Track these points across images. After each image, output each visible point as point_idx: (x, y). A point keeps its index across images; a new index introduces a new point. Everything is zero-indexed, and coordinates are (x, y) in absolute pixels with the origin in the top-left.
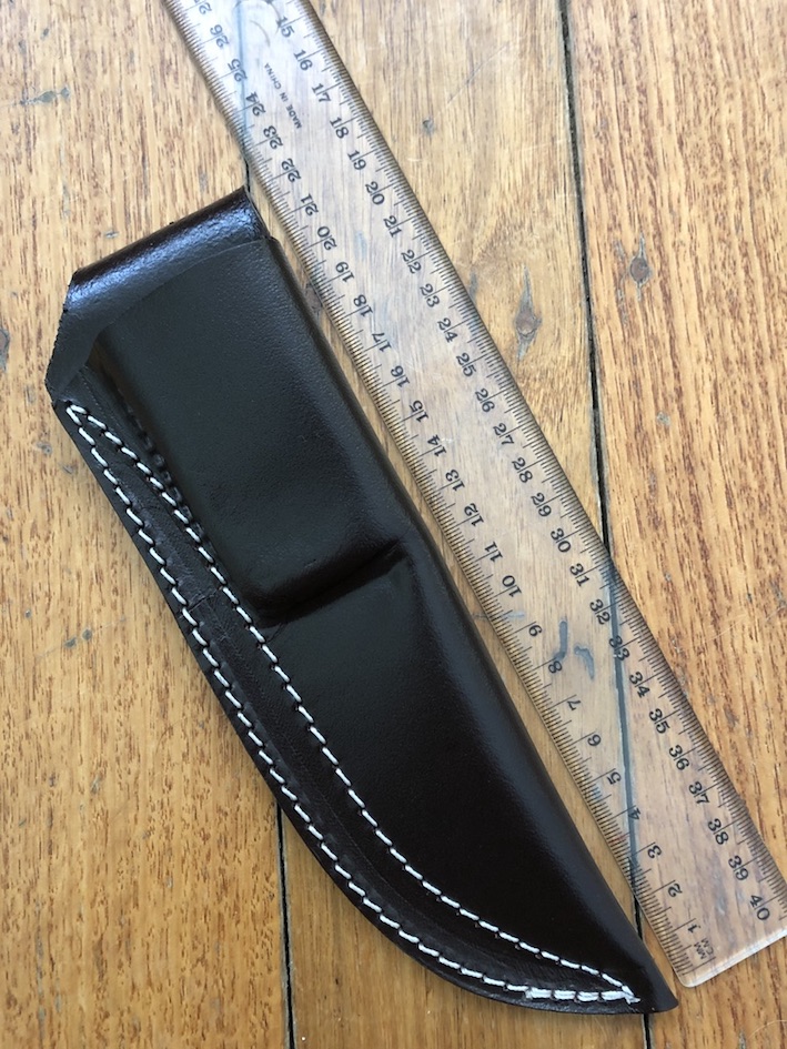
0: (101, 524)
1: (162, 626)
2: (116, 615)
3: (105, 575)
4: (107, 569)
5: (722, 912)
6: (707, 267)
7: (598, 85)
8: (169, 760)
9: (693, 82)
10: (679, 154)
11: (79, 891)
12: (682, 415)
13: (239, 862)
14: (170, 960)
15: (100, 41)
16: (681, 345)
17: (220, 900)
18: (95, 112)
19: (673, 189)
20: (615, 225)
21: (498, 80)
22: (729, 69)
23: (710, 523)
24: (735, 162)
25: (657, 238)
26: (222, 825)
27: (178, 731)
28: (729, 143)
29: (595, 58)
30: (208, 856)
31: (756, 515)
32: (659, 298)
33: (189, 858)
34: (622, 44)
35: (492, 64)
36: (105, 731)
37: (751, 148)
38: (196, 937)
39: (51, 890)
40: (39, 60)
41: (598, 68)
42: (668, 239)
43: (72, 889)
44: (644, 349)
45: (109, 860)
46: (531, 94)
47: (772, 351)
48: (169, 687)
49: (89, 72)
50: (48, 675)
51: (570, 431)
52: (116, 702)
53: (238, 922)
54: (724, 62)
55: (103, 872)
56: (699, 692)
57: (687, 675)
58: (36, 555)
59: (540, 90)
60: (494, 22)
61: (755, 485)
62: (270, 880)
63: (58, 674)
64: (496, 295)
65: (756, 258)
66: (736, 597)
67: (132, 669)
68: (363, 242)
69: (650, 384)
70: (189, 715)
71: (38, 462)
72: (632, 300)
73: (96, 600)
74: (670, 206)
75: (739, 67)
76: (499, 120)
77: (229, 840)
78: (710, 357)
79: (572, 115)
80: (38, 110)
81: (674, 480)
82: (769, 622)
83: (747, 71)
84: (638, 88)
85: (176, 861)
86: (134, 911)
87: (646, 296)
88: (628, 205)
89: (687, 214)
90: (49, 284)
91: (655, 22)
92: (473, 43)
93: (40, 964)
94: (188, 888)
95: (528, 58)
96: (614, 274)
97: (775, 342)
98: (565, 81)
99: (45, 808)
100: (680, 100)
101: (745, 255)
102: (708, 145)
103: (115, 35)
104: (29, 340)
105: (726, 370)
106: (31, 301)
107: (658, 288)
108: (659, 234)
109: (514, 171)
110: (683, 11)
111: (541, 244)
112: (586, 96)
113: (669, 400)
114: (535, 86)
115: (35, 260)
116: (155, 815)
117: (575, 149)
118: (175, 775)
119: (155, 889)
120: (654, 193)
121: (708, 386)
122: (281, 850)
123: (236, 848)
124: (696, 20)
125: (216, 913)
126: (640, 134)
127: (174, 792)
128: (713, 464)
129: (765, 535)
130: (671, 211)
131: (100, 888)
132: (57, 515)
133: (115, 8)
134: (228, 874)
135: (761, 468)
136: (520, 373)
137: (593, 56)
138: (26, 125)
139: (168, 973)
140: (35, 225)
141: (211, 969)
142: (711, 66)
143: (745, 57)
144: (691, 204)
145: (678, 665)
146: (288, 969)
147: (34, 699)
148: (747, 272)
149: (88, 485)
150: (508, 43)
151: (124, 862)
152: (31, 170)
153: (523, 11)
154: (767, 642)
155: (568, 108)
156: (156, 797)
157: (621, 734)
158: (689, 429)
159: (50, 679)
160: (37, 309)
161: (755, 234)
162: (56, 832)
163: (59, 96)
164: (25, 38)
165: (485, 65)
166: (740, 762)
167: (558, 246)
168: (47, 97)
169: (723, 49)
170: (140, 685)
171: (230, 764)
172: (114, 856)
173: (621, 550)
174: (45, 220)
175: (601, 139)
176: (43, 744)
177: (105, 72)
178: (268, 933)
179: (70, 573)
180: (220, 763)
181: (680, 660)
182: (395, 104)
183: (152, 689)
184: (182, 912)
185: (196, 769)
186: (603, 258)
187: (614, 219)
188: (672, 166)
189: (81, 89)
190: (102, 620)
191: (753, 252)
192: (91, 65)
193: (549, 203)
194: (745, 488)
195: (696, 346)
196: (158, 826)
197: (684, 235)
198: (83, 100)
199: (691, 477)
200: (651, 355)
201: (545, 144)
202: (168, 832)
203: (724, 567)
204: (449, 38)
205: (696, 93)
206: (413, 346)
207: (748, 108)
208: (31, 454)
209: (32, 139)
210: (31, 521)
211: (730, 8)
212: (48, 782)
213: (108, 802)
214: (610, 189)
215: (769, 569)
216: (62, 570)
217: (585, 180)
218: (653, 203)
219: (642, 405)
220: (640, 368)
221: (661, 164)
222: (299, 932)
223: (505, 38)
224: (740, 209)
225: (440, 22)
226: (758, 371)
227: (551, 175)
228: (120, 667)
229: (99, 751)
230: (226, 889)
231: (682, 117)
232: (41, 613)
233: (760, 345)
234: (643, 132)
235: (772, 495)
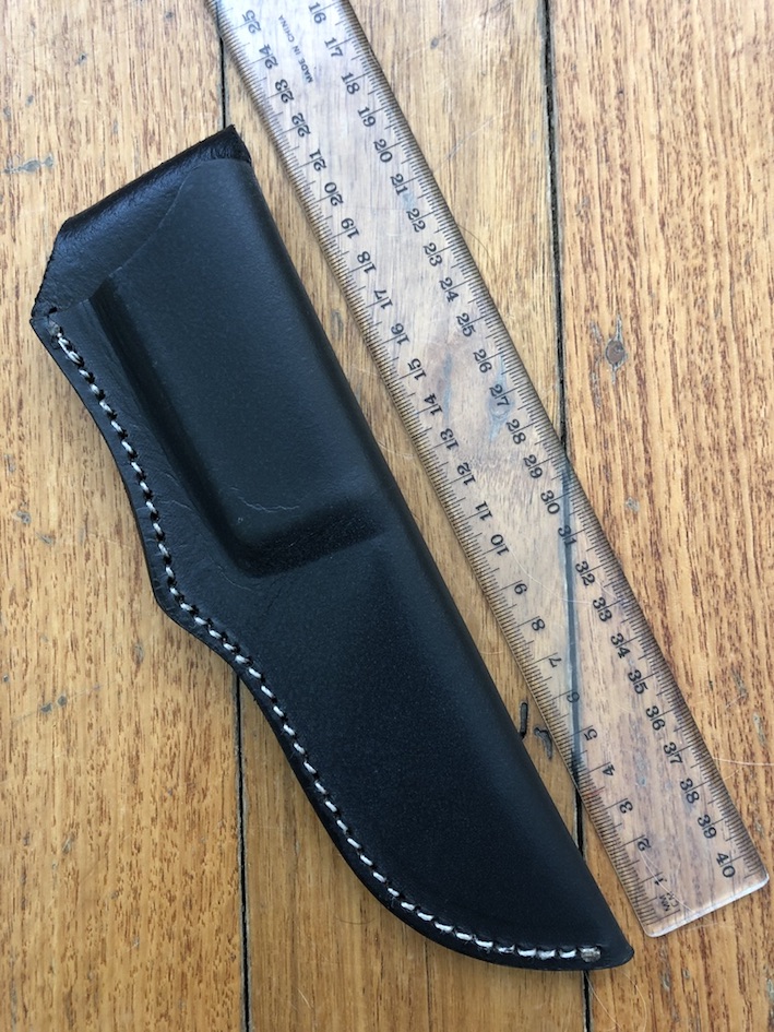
0: (76, 594)
1: (133, 695)
2: (91, 683)
3: (80, 643)
4: (82, 638)
5: (667, 988)
6: (684, 351)
7: (581, 162)
8: (139, 824)
9: (678, 162)
10: (660, 235)
11: (50, 946)
12: (651, 501)
13: (203, 923)
14: (135, 1014)
15: (84, 109)
16: (654, 430)
17: (183, 959)
18: (78, 183)
19: (653, 271)
20: (593, 306)
21: (480, 155)
22: (715, 149)
23: (674, 609)
24: (717, 244)
25: (634, 321)
26: (187, 888)
27: (147, 797)
28: (711, 223)
29: (579, 135)
30: (174, 917)
31: (721, 603)
32: (633, 382)
33: (156, 918)
34: (607, 120)
35: (475, 139)
36: (77, 794)
37: (734, 230)
38: (160, 994)
39: (24, 943)
40: (23, 128)
41: (582, 145)
42: (646, 321)
43: (44, 943)
44: (616, 433)
45: (79, 918)
46: (513, 171)
47: (746, 438)
48: (140, 753)
49: (73, 141)
50: (24, 738)
51: (539, 513)
52: (89, 767)
53: (200, 982)
54: (711, 140)
55: (72, 929)
56: (657, 777)
57: (646, 760)
58: (14, 622)
59: (522, 167)
60: (477, 94)
61: (721, 573)
62: (232, 942)
63: (33, 737)
64: (470, 375)
65: (734, 343)
66: (697, 684)
67: (105, 735)
68: (340, 322)
69: (621, 468)
70: (158, 783)
71: (18, 531)
72: (606, 383)
73: (71, 667)
74: (649, 288)
75: (725, 145)
76: (480, 197)
77: (194, 902)
78: (683, 443)
79: (554, 192)
80: (23, 180)
81: (640, 567)
82: (729, 710)
83: (734, 150)
84: (621, 166)
85: (142, 921)
86: (102, 967)
87: (621, 379)
88: (607, 286)
89: (664, 296)
90: (31, 355)
91: (641, 99)
92: (456, 117)
93: (14, 1010)
94: (153, 947)
95: (511, 134)
96: (589, 356)
97: (749, 429)
98: (548, 157)
99: (18, 866)
100: (663, 180)
101: (723, 339)
102: (689, 225)
103: (99, 103)
104: (10, 410)
105: (698, 457)
106: (13, 370)
107: (634, 372)
108: (636, 317)
109: (493, 249)
110: (671, 86)
111: (517, 326)
112: (569, 174)
113: (639, 485)
114: (517, 162)
115: (17, 330)
116: (124, 876)
117: (555, 226)
118: (144, 838)
119: (122, 947)
120: (633, 274)
121: (679, 473)
122: (244, 914)
123: (201, 910)
124: (683, 96)
125: (179, 970)
126: (621, 213)
127: (142, 855)
128: (680, 551)
129: (729, 623)
130: (650, 293)
131: (70, 943)
132: (35, 584)
133: (99, 76)
134: (192, 935)
135: (729, 557)
136: (492, 454)
137: (577, 132)
138: (10, 193)
139: (133, 1026)
140: (17, 296)
141: (174, 1024)
142: (697, 145)
143: (732, 135)
144: (670, 287)
145: (637, 750)
146: (248, 1027)
147: (11, 761)
148: (724, 357)
149: (65, 555)
150: (492, 117)
151: (93, 920)
152: (15, 240)
153: (507, 84)
154: (726, 729)
155: (549, 185)
156: (125, 858)
157: (576, 814)
158: (657, 514)
159: (26, 742)
160: (19, 379)
161: (734, 318)
162: (29, 890)
163: (43, 166)
164: (11, 104)
165: (467, 139)
166: (695, 847)
167: (533, 327)
168: (32, 167)
169: (709, 127)
170: (112, 752)
171: (196, 830)
172: (84, 914)
173: (586, 634)
174: (28, 290)
175: (582, 217)
176: (19, 806)
177: (88, 141)
178: (230, 993)
179: (47, 640)
180: (187, 828)
181: (639, 745)
182: (375, 175)
183: (123, 755)
184: (147, 969)
185: (164, 833)
186: (578, 341)
187: (592, 300)
188: (652, 247)
189: (65, 159)
190: (77, 688)
191: (731, 337)
192: (75, 134)
193: (526, 283)
194: (711, 575)
195: (669, 431)
196: (126, 887)
197: (662, 318)
198: (67, 170)
199: (658, 563)
200: (623, 440)
201: (526, 220)
202: (136, 893)
203: (687, 654)
204: (432, 111)
205: (680, 172)
206: (386, 427)
207: (733, 188)
208: (11, 523)
209: (16, 208)
210: (10, 589)
211: (720, 82)
212: (22, 841)
213: (79, 862)
214: (589, 269)
215: (732, 657)
216: (39, 638)
217: (564, 260)
218: (631, 285)
219: (611, 490)
220: (611, 452)
221: (642, 243)
222: (258, 993)
223: (488, 113)
224: (720, 292)
225: (423, 95)
226: (731, 458)
227: (530, 253)
228: (93, 733)
229: (71, 813)
230: (190, 950)
231: (665, 197)
232: (18, 679)
233: (733, 432)
234: (625, 211)
235: (738, 583)
